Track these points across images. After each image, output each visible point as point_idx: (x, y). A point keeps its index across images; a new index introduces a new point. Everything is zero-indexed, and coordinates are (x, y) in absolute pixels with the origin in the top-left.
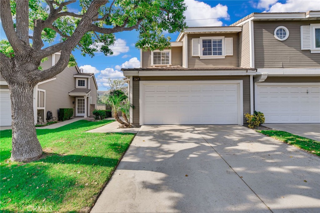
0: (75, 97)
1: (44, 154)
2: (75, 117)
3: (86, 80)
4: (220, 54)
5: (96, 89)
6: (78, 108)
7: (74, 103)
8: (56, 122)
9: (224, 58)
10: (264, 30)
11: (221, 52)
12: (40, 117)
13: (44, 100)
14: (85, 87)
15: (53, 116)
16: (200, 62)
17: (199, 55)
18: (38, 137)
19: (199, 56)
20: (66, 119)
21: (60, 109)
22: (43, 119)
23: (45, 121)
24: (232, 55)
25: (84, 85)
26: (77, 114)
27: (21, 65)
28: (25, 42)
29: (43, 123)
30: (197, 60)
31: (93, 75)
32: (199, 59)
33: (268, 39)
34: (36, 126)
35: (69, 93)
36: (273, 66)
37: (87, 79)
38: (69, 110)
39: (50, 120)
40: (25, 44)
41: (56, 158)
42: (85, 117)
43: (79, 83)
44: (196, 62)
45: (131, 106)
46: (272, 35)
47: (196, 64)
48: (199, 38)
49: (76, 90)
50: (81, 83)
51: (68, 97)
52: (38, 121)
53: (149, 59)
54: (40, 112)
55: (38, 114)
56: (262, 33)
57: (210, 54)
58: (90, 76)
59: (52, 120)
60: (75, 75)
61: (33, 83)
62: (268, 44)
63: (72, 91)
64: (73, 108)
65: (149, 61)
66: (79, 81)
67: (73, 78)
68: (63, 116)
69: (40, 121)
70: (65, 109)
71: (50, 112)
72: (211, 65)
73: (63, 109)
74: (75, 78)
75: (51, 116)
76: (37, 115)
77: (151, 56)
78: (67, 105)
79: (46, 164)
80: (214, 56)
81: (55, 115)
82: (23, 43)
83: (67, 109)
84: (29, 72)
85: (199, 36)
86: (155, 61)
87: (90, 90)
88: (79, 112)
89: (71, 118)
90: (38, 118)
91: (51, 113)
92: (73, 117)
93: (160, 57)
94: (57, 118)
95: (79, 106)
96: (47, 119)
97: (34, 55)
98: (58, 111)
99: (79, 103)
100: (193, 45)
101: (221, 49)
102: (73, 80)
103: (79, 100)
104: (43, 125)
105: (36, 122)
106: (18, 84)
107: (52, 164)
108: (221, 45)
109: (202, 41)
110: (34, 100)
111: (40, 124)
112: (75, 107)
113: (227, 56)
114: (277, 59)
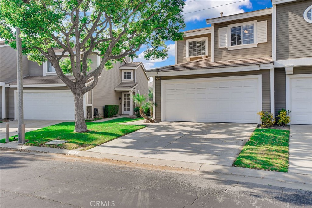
0: (121, 93)
1: (88, 131)
2: (122, 114)
3: (132, 72)
4: (252, 41)
5: (147, 80)
6: (125, 105)
7: (120, 99)
8: (101, 119)
9: (257, 46)
10: (290, 13)
11: (253, 39)
12: (89, 113)
13: (91, 98)
14: (132, 80)
15: (99, 113)
16: (228, 53)
17: (226, 46)
18: (87, 126)
19: (226, 48)
20: (111, 116)
21: (105, 106)
22: (91, 114)
23: (92, 117)
24: (266, 42)
25: (130, 78)
26: (124, 112)
27: (78, 85)
28: (79, 74)
29: (90, 118)
30: (224, 52)
31: (141, 64)
32: (226, 50)
33: (295, 23)
34: (86, 121)
35: (114, 88)
36: (302, 56)
37: (134, 70)
38: (113, 107)
39: (96, 117)
40: (80, 75)
41: (93, 132)
42: (130, 115)
43: (125, 76)
44: (223, 54)
45: (154, 104)
46: (301, 18)
47: (223, 56)
48: (227, 26)
49: (122, 84)
50: (128, 76)
51: (113, 92)
52: (87, 117)
53: (184, 50)
54: (89, 109)
55: (87, 110)
56: (287, 18)
57: (239, 43)
58: (136, 66)
59: (98, 116)
60: (121, 67)
61: (83, 93)
62: (295, 30)
63: (118, 86)
64: (119, 105)
65: (183, 53)
66: (125, 73)
67: (119, 71)
68: (108, 113)
69: (89, 117)
70: (110, 106)
71: (96, 108)
72: (241, 56)
73: (108, 106)
74: (121, 70)
75: (98, 112)
76: (86, 112)
77: (186, 47)
78: (112, 101)
79: (88, 134)
80: (244, 45)
81: (100, 112)
82: (79, 75)
83: (112, 106)
84: (81, 88)
85: (227, 23)
86: (190, 51)
87: (137, 83)
88: (125, 110)
89: (116, 115)
90: (87, 114)
91: (97, 110)
92: (119, 115)
93: (195, 47)
94: (102, 115)
95: (125, 102)
96: (94, 115)
97: (83, 80)
98: (103, 107)
99: (125, 99)
100: (220, 36)
101: (252, 36)
102: (119, 73)
103: (125, 95)
104: (90, 120)
105: (85, 117)
106: (77, 94)
107: (91, 134)
108: (252, 31)
109: (230, 29)
110: (84, 98)
111: (89, 119)
112: (121, 104)
113: (259, 43)
114: (307, 46)
